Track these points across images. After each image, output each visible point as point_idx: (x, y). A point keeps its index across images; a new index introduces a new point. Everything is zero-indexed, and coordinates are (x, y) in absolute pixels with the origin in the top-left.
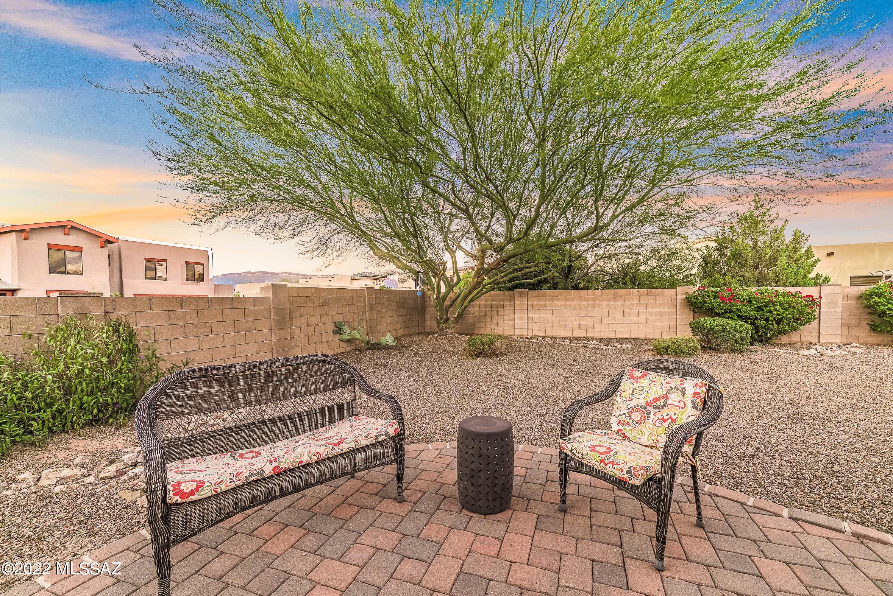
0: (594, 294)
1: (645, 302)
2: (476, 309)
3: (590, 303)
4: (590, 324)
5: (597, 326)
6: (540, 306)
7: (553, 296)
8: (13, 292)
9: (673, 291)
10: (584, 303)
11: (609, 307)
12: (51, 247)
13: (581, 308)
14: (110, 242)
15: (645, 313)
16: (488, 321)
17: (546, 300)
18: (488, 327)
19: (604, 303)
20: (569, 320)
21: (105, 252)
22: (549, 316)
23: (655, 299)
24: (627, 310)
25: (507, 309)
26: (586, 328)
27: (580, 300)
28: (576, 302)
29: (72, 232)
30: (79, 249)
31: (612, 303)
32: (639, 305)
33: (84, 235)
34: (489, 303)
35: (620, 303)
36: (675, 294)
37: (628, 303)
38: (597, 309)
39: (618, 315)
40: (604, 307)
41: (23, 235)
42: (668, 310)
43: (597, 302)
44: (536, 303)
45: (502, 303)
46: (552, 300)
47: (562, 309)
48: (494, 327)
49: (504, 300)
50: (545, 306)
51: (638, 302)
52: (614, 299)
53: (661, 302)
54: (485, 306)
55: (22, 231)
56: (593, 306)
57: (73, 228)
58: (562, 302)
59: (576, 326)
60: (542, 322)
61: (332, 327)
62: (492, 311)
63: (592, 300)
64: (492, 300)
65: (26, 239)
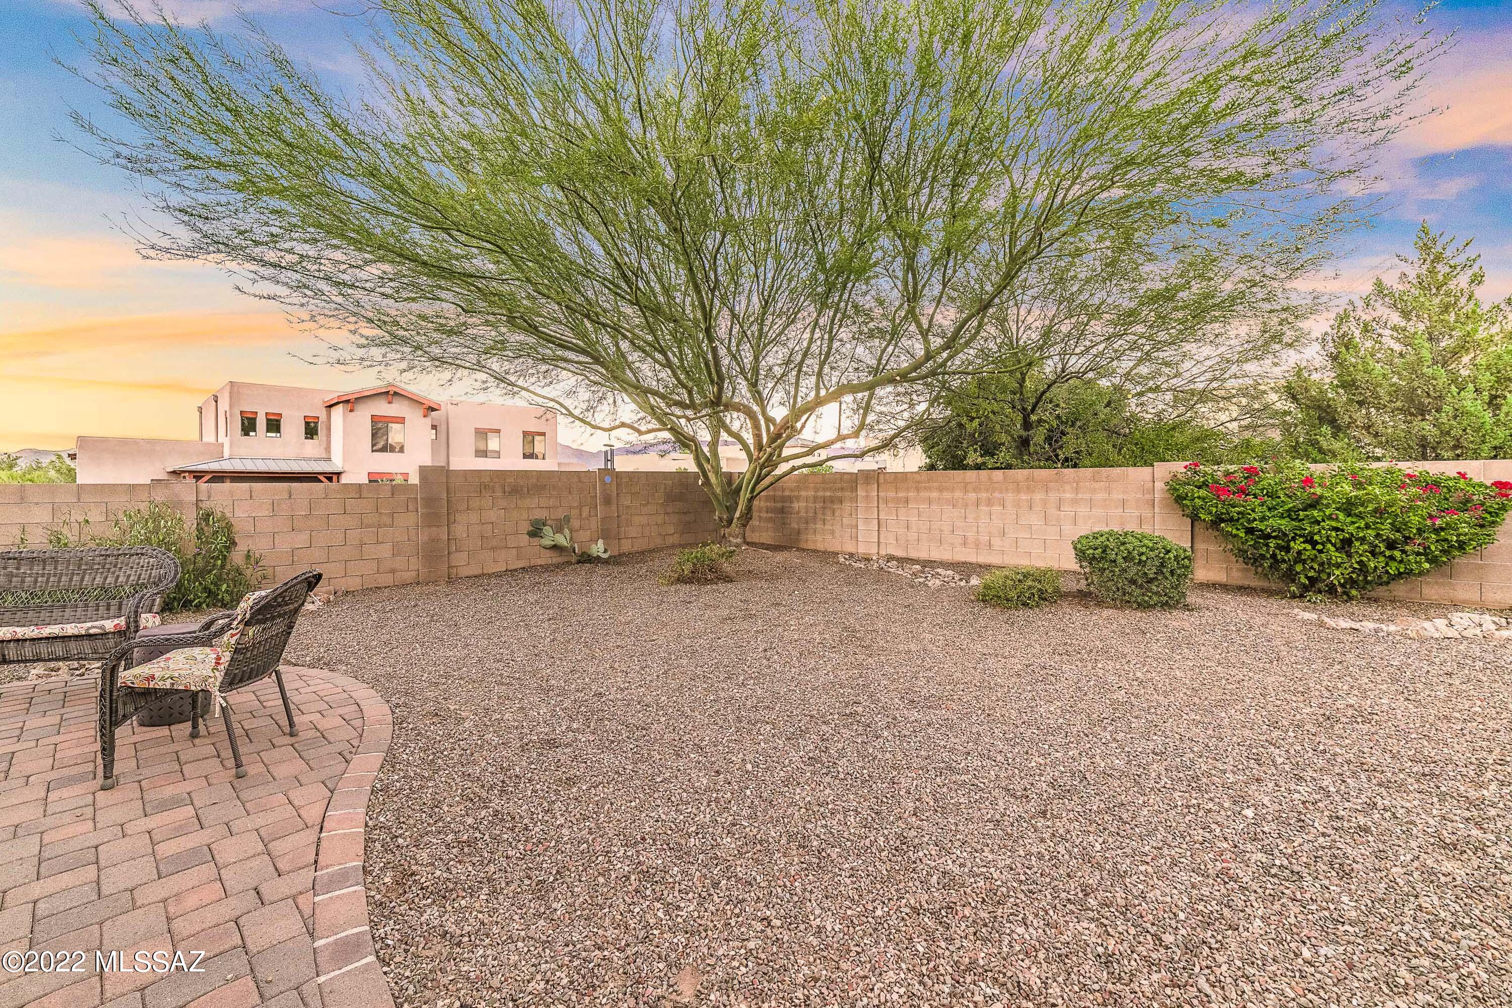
0: (990, 479)
1: (1087, 496)
2: (803, 504)
3: (984, 495)
4: (984, 538)
5: (996, 542)
6: (897, 500)
7: (919, 482)
8: (339, 474)
9: (1143, 472)
10: (972, 496)
11: (1018, 505)
12: (375, 419)
13: (967, 505)
14: (433, 410)
15: (1089, 518)
16: (819, 526)
17: (908, 489)
18: (819, 537)
19: (1010, 497)
20: (947, 529)
21: (428, 421)
22: (913, 519)
23: (1109, 491)
24: (1052, 511)
25: (847, 506)
26: (977, 545)
27: (966, 491)
28: (958, 494)
29: (396, 399)
30: (401, 420)
31: (1024, 497)
32: (1075, 502)
33: (406, 402)
34: (820, 494)
35: (1038, 496)
36: (1149, 478)
37: (1053, 496)
38: (997, 509)
39: (1035, 520)
40: (1008, 504)
41: (349, 406)
42: (1137, 513)
43: (996, 495)
44: (891, 494)
45: (839, 494)
46: (918, 490)
47: (933, 507)
48: (829, 537)
49: (842, 489)
50: (907, 501)
51: (1072, 496)
52: (1028, 488)
53: (1121, 496)
54: (815, 498)
55: (348, 401)
56: (989, 503)
57: (396, 393)
58: (935, 494)
59: (960, 540)
60: (902, 531)
61: (525, 527)
62: (824, 508)
63: (987, 491)
64: (824, 490)
65: (351, 411)
